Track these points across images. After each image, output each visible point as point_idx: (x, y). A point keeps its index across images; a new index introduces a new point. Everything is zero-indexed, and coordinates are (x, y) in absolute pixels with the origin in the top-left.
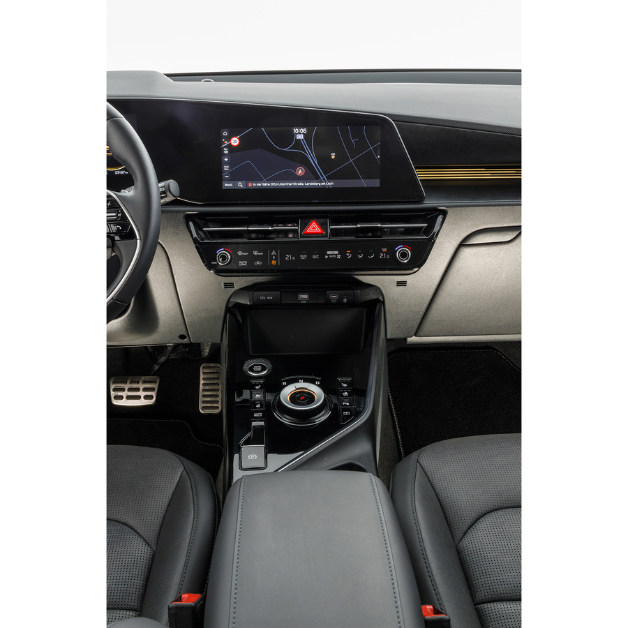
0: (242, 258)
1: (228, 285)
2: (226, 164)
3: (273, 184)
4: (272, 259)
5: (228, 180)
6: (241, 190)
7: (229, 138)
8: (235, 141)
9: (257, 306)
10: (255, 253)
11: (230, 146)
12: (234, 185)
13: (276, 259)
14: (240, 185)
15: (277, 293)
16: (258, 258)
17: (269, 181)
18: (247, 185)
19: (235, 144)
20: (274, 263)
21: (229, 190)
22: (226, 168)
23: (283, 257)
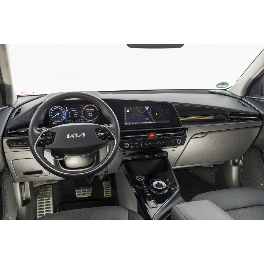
0: (132, 145)
1: (124, 154)
2: (126, 117)
3: (139, 123)
4: (141, 145)
5: (126, 122)
6: (130, 125)
7: (126, 110)
8: (128, 111)
9: (132, 160)
10: (136, 143)
11: (127, 112)
12: (128, 124)
13: (142, 145)
14: (130, 123)
15: (139, 155)
16: (137, 145)
17: (138, 122)
18: (132, 123)
19: (128, 112)
20: (142, 146)
21: (126, 125)
22: (126, 119)
23: (144, 144)
